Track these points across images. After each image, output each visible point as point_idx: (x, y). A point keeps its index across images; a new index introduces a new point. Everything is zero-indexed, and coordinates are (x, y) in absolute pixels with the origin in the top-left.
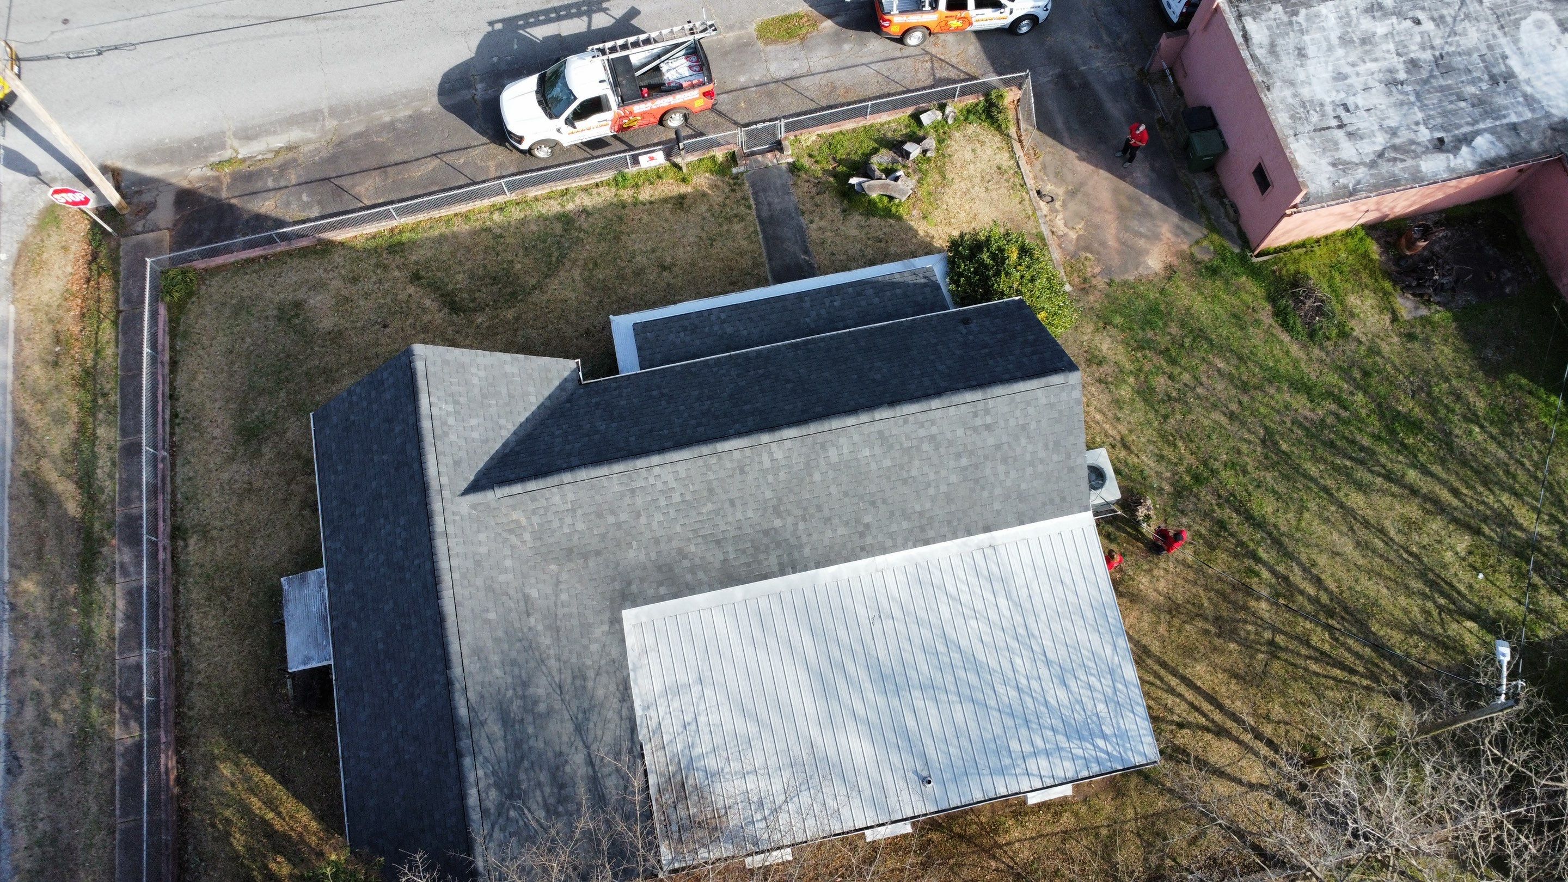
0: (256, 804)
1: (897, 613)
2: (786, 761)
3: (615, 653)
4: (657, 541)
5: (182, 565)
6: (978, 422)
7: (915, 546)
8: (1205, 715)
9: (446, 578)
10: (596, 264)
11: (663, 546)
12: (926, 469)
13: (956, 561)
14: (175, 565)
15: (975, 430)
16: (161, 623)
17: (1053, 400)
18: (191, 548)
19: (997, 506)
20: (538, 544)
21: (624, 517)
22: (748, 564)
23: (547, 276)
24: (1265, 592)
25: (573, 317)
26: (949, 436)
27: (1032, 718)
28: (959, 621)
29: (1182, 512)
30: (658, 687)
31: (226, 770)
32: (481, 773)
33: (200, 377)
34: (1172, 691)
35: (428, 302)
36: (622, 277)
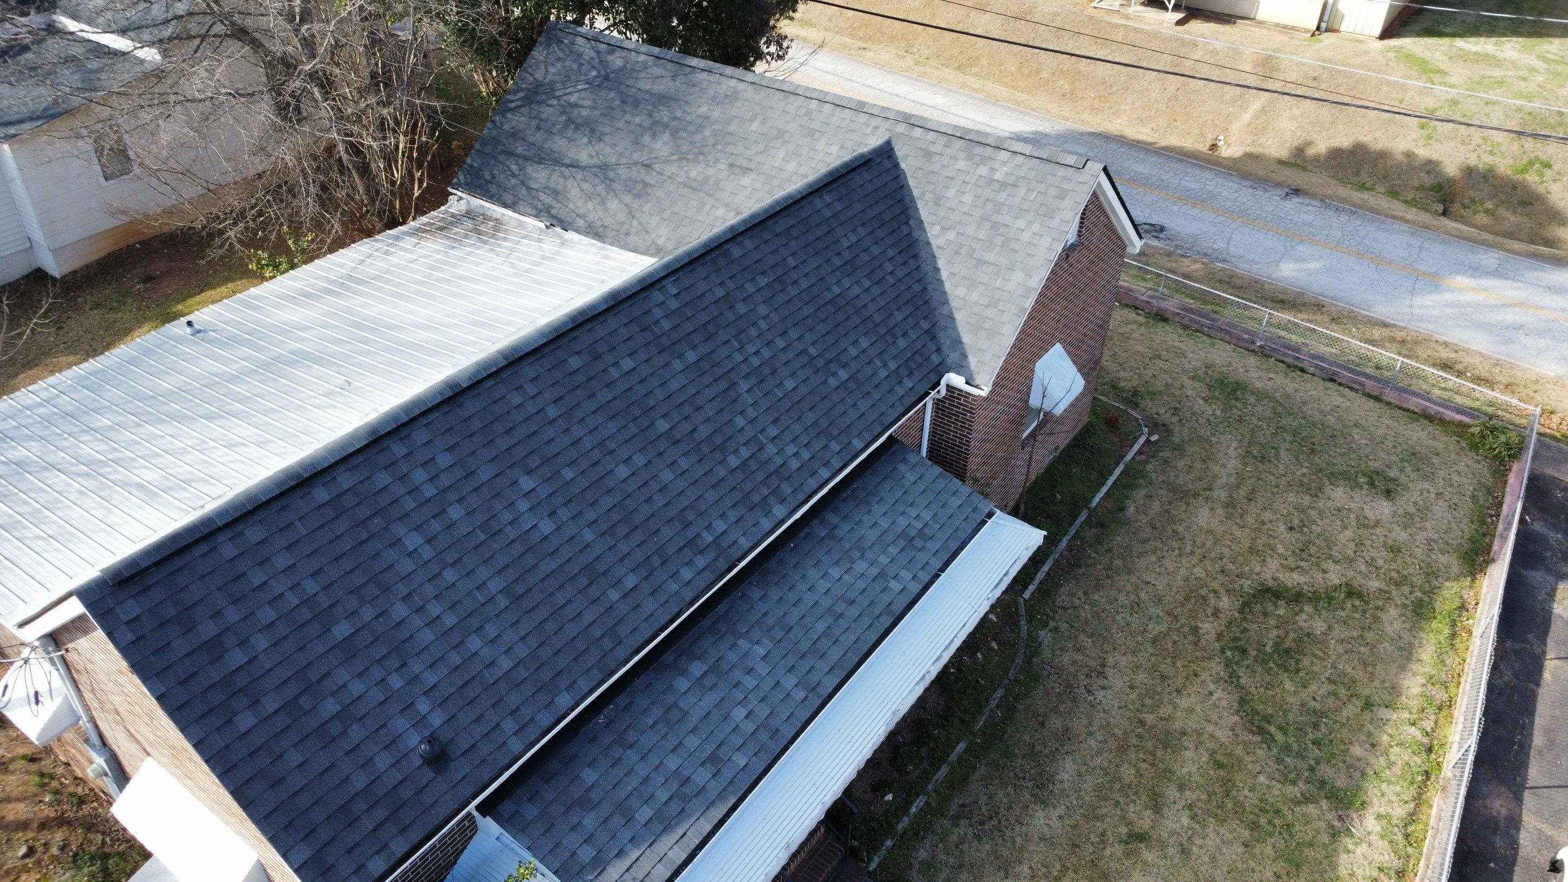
1: (317, 401)
3: (634, 239)
27: (61, 421)
30: (567, 252)
32: (642, 58)
33: (1340, 399)
35: (1299, 578)
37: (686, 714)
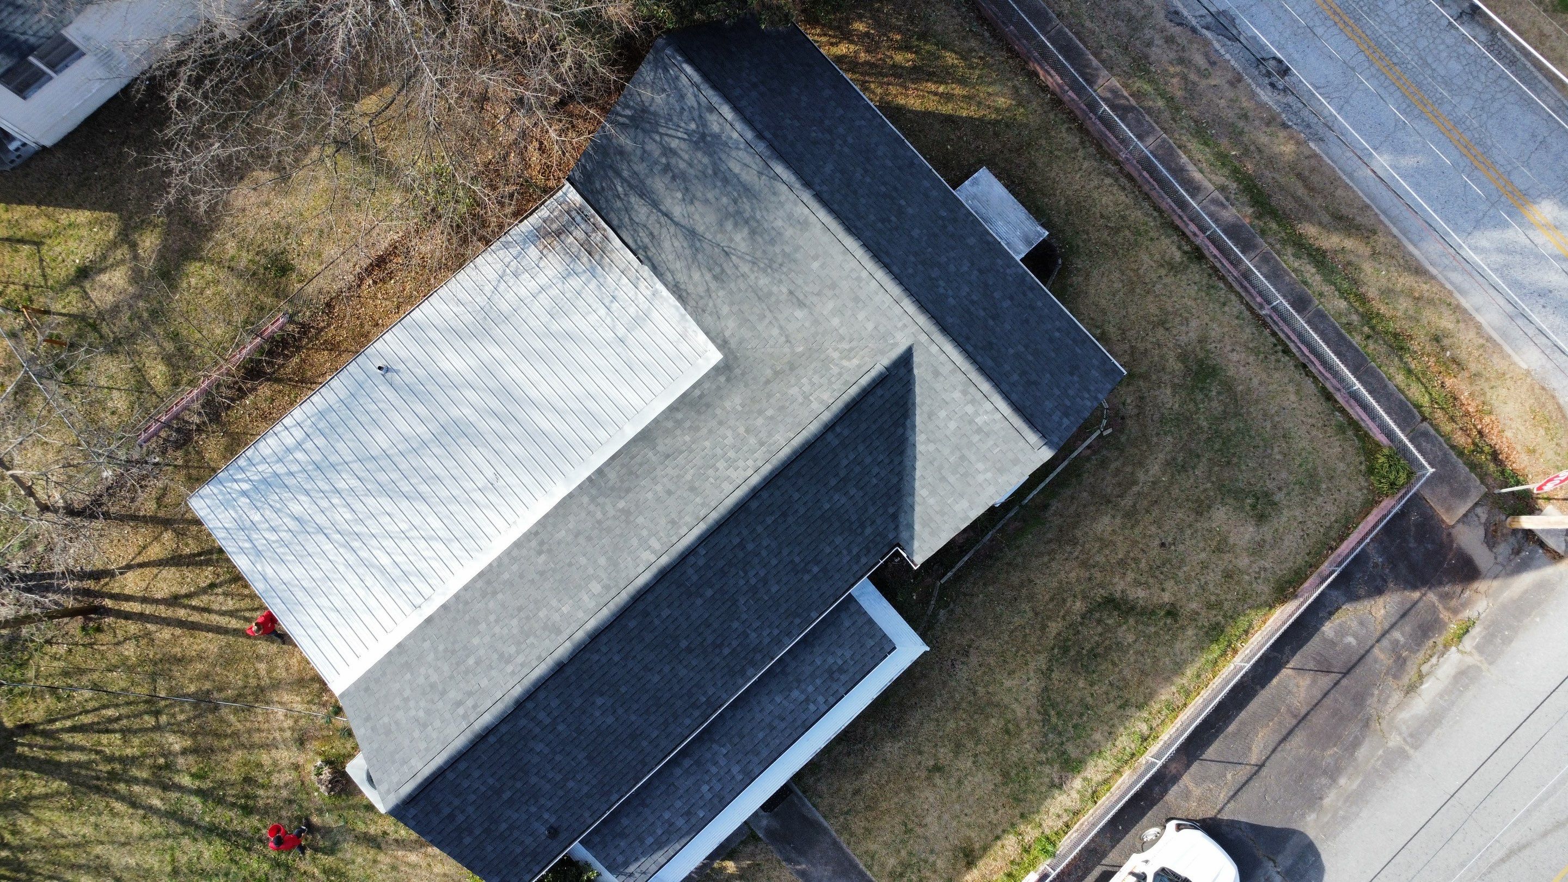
0: (958, 90)
1: (477, 496)
2: (512, 320)
3: (709, 320)
4: (721, 423)
5: (1170, 232)
6: (470, 703)
7: (490, 565)
8: (194, 608)
9: (870, 265)
10: (1007, 732)
11: (713, 423)
12: (505, 631)
13: (444, 573)
14: (1177, 228)
15: (470, 694)
16: (1147, 176)
17: (405, 768)
18: (1174, 248)
19: (427, 645)
20: (823, 357)
21: (760, 421)
22: (632, 458)
23: (1046, 689)
24: (181, 761)
25: (992, 661)
26: (494, 673)
27: (314, 474)
28: (417, 521)
29: (290, 802)
30: (655, 315)
31: (1002, 102)
32: (735, 135)
33: (1293, 398)
34: (232, 614)
35: (1141, 593)
36: (972, 732)
37: (677, 788)
